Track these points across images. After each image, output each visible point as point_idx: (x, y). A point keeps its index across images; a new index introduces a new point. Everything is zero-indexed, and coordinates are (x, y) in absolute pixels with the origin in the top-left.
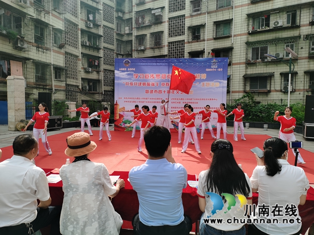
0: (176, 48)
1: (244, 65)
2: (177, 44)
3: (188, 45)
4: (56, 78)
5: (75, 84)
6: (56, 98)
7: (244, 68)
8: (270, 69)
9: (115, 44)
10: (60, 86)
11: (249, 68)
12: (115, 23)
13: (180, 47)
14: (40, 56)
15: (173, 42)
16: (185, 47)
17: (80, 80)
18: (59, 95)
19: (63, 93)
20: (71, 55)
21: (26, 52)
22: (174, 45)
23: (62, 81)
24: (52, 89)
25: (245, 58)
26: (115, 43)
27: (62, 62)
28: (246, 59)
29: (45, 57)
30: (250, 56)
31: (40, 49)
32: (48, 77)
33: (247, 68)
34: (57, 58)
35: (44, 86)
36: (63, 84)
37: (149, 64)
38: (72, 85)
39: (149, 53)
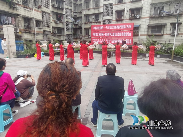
0: (108, 8)
1: (149, 19)
2: (108, 5)
3: (115, 6)
4: (37, 26)
5: (48, 30)
6: (37, 38)
7: (148, 20)
8: (165, 20)
9: (72, 6)
10: (40, 32)
11: (151, 20)
13: (110, 8)
14: (26, 13)
16: (113, 8)
17: (52, 28)
18: (39, 37)
19: (42, 35)
20: (46, 13)
21: (17, 11)
22: (106, 6)
23: (41, 29)
24: (35, 33)
27: (40, 17)
28: (150, 15)
29: (29, 14)
30: (153, 12)
31: (26, 9)
32: (32, 26)
33: (150, 20)
34: (37, 14)
35: (30, 31)
38: (47, 31)
39: (92, 12)
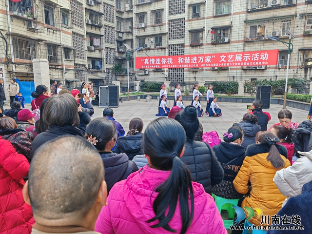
0: (176, 26)
1: (242, 43)
2: (177, 21)
3: (188, 22)
4: (66, 58)
5: (82, 63)
7: (242, 46)
8: (267, 46)
9: (115, 22)
11: (247, 46)
12: (114, 0)
13: (180, 25)
14: (51, 37)
16: (185, 25)
17: (87, 59)
18: (69, 75)
19: (72, 72)
20: (78, 34)
21: (39, 34)
22: (174, 23)
23: (71, 61)
24: (63, 69)
25: (243, 36)
26: (115, 20)
27: (70, 42)
28: (245, 37)
30: (248, 34)
31: (51, 30)
34: (66, 38)
35: (56, 66)
36: (72, 64)
38: (80, 65)
39: (149, 31)
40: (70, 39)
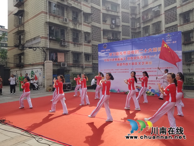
0: (171, 31)
2: (172, 28)
3: (180, 27)
4: (86, 60)
6: (86, 72)
10: (89, 65)
12: (130, 22)
13: (174, 30)
14: (76, 49)
15: (169, 27)
16: (178, 29)
18: (88, 70)
19: (91, 69)
20: (96, 46)
21: (68, 48)
22: (169, 30)
23: (90, 62)
24: (83, 67)
26: (130, 35)
27: (90, 51)
29: (79, 49)
31: (76, 45)
34: (87, 48)
35: (78, 65)
36: (91, 64)
37: (119, 45)
38: (97, 64)
40: (90, 49)
